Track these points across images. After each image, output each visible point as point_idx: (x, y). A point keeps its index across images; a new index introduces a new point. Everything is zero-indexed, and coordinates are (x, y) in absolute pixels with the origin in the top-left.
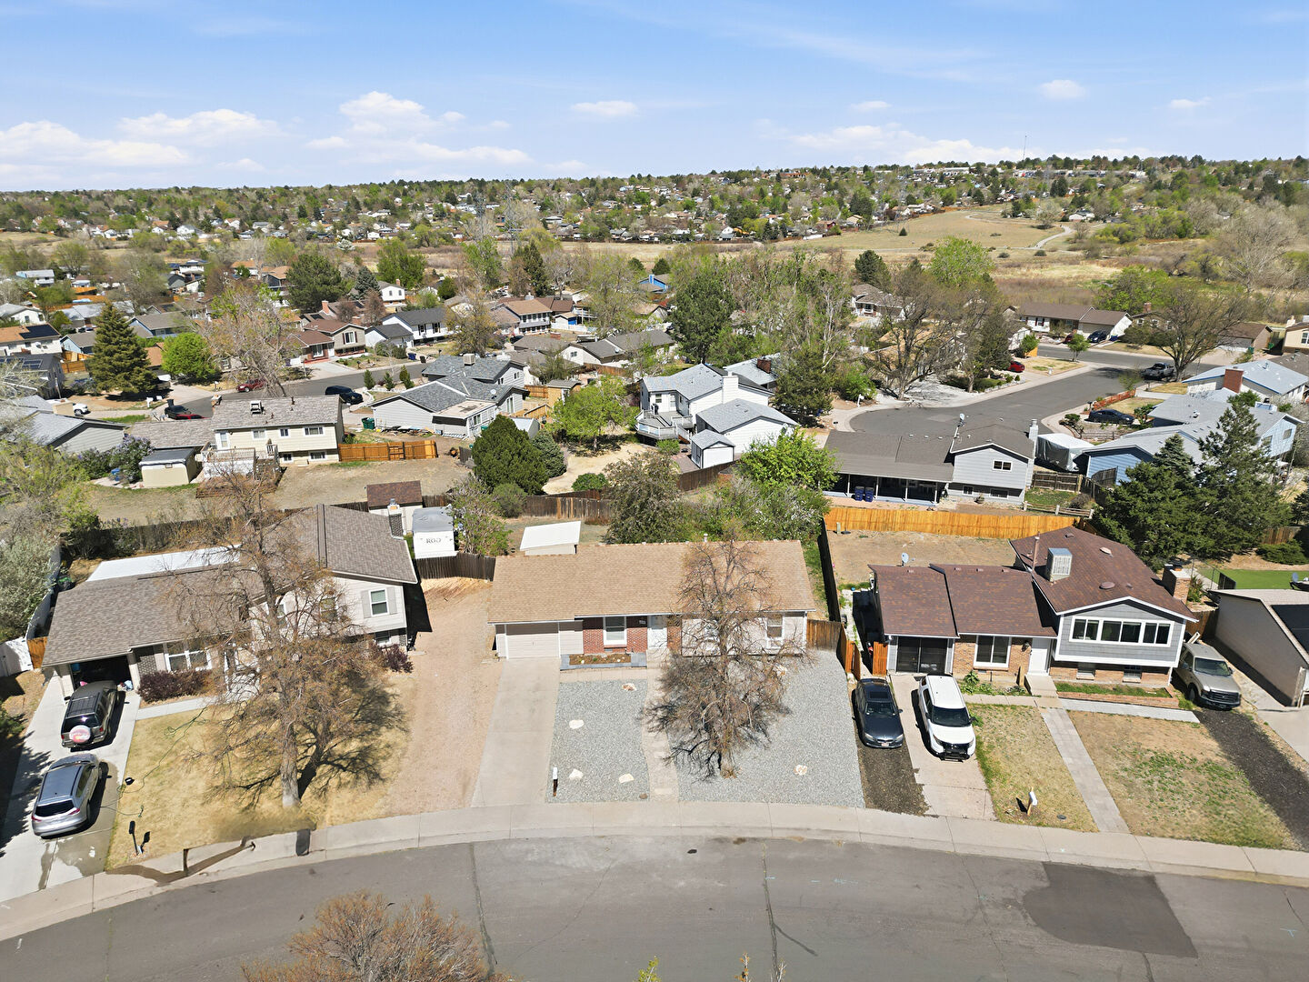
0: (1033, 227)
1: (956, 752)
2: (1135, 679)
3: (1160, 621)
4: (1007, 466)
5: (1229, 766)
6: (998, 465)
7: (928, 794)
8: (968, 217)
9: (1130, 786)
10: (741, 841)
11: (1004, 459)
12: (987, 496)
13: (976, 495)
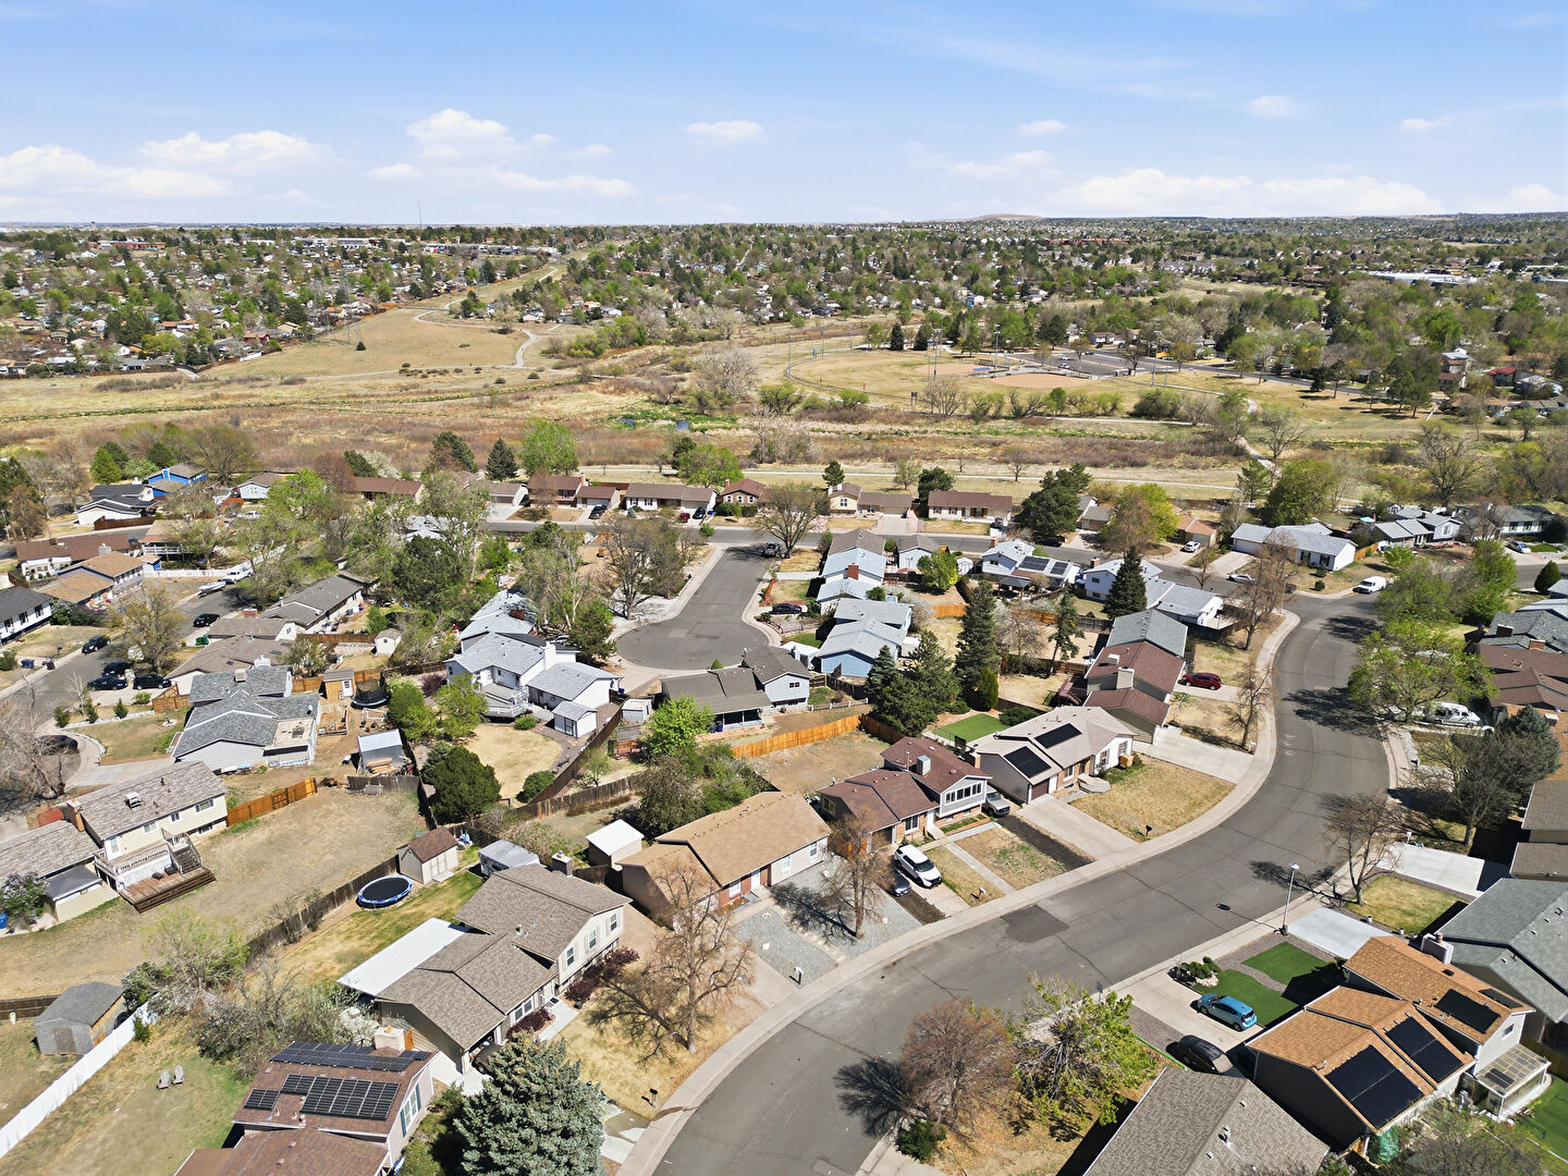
0: (492, 331)
1: (935, 883)
2: (968, 813)
3: (978, 782)
4: (797, 685)
5: (1026, 845)
6: (792, 685)
7: (940, 907)
8: (416, 318)
9: (1001, 869)
10: (894, 964)
11: (795, 680)
12: (787, 706)
13: (779, 707)
